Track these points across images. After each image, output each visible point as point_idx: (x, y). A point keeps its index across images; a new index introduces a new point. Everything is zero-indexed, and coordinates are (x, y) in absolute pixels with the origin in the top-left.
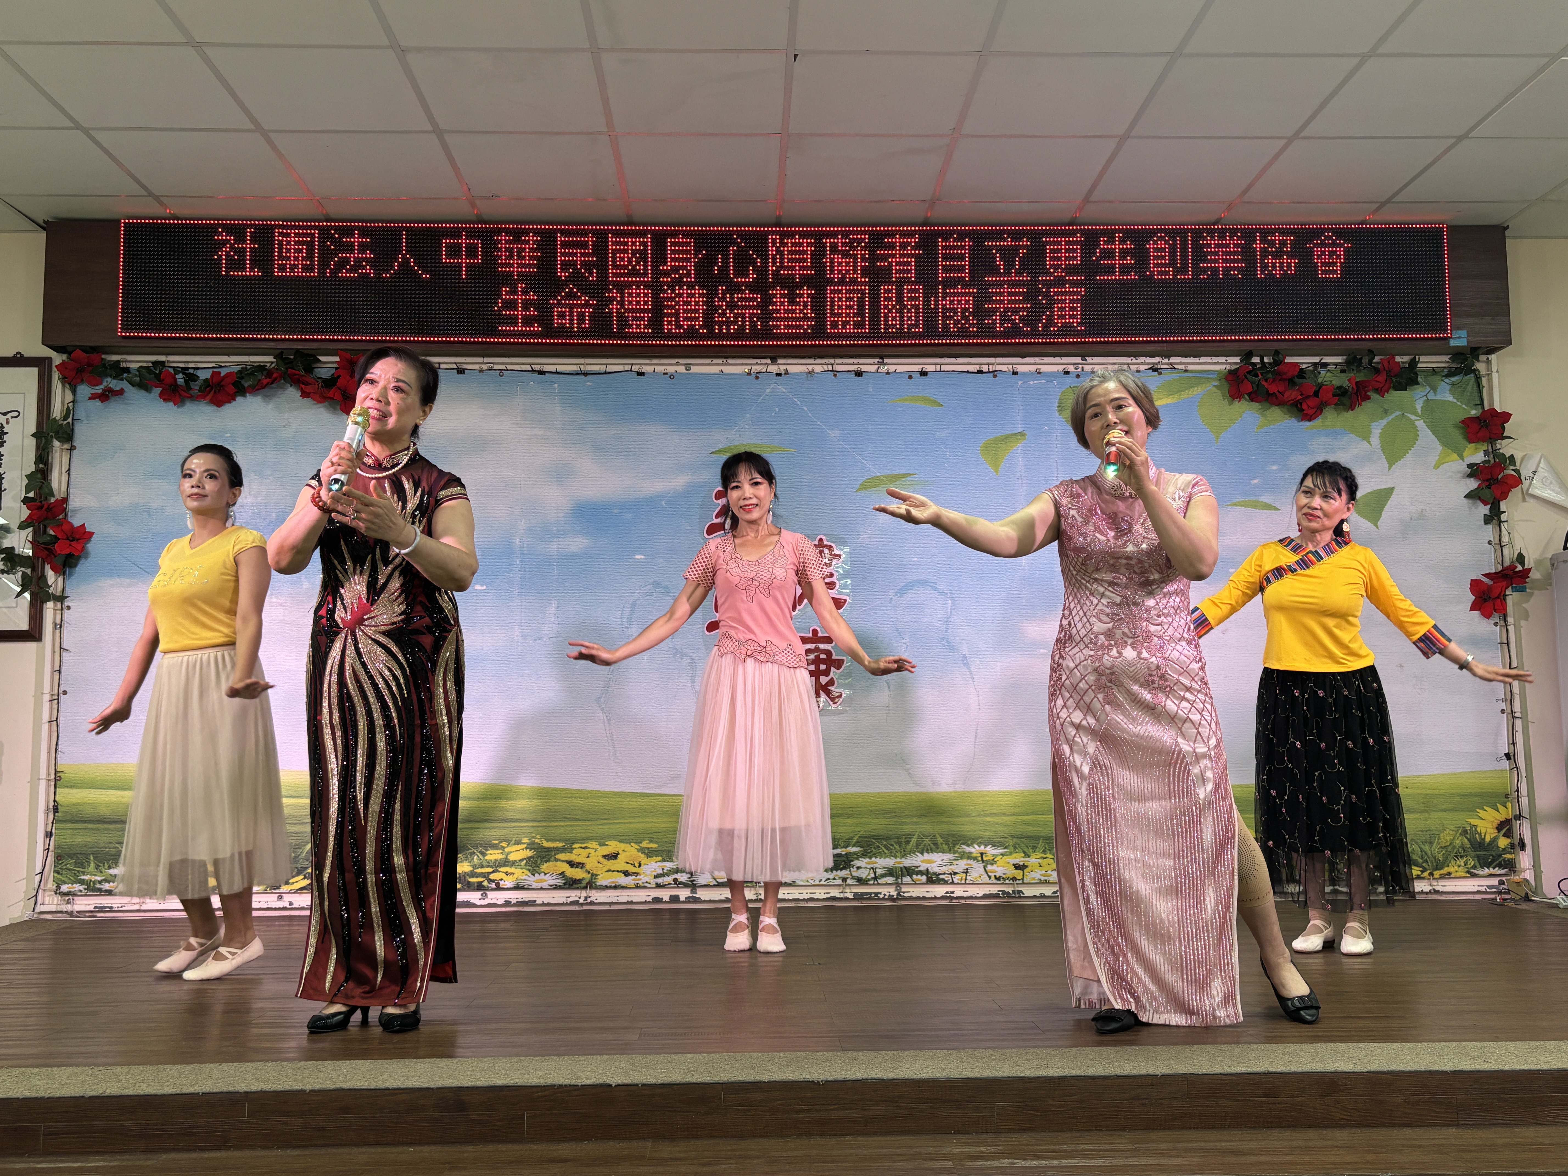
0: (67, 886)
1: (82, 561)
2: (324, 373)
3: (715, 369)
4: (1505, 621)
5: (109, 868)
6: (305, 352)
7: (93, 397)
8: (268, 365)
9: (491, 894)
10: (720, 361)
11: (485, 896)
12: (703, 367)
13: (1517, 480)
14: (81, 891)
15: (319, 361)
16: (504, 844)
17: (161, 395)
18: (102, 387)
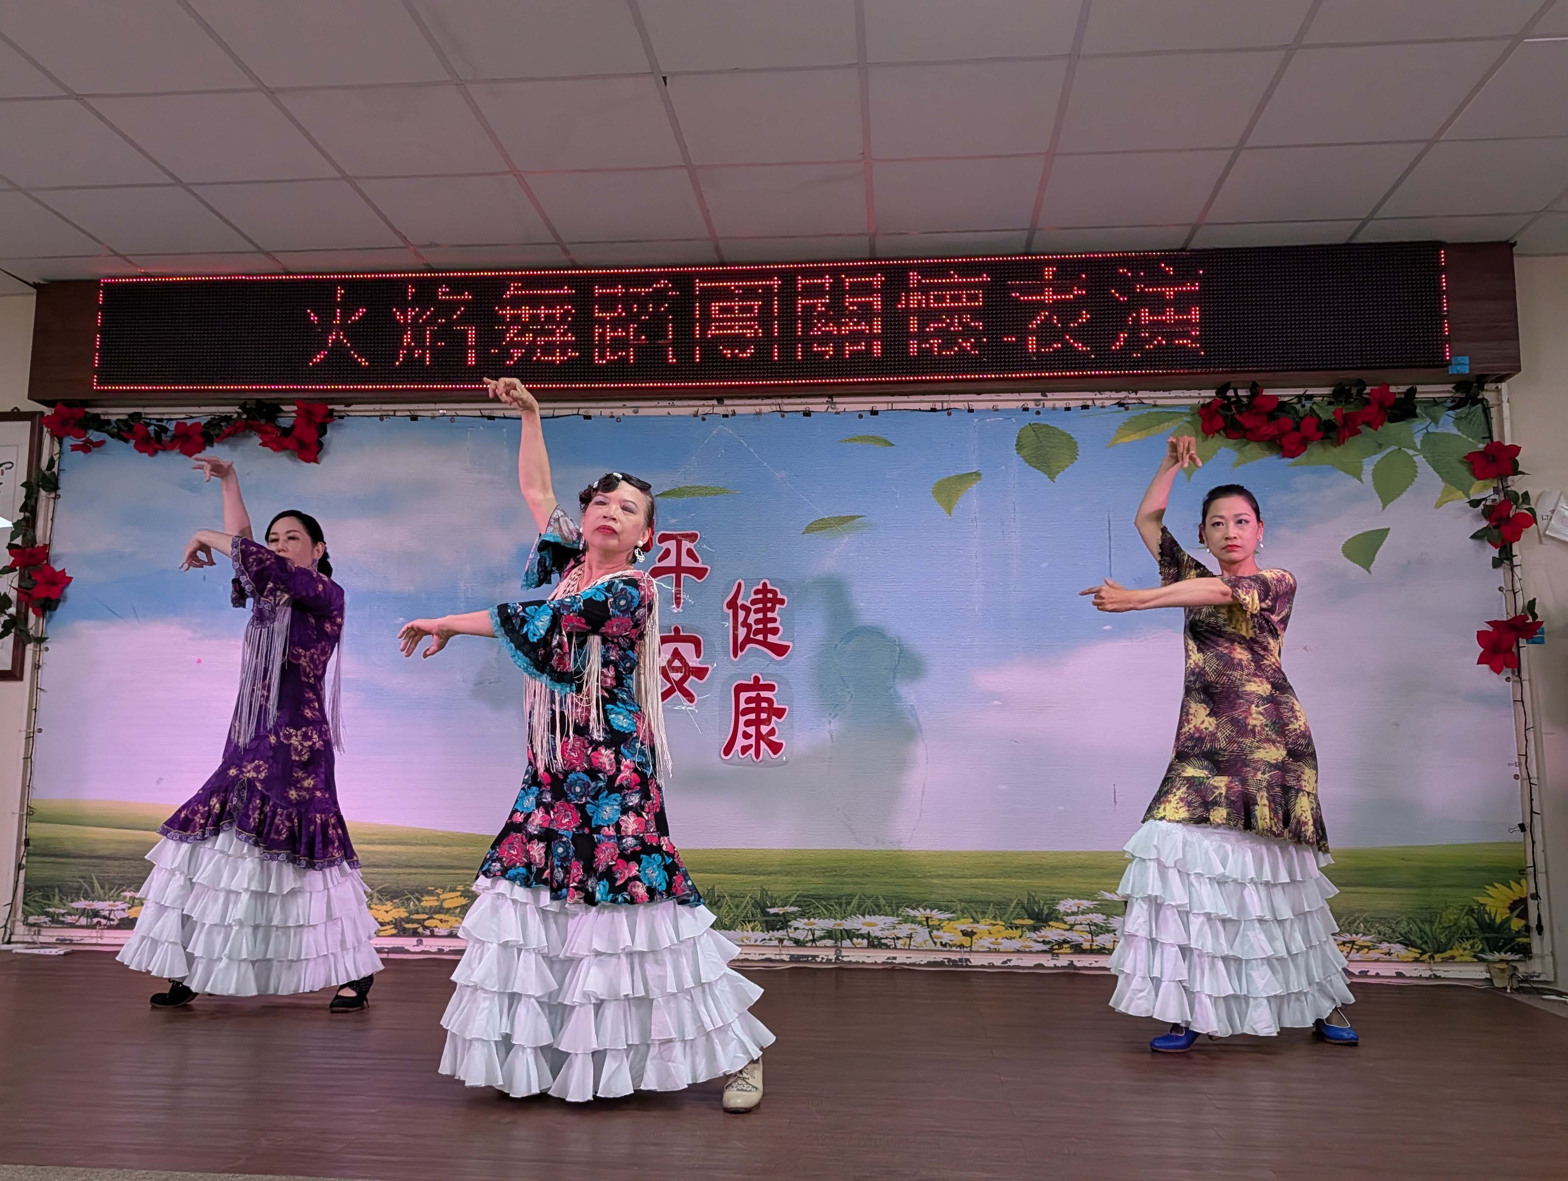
0: (34, 917)
1: (61, 605)
2: (285, 422)
3: (664, 412)
4: (1519, 676)
5: (72, 901)
6: (268, 402)
7: (75, 448)
8: (235, 416)
9: (426, 941)
10: (666, 403)
11: (420, 943)
12: (651, 410)
13: (1531, 519)
14: (45, 923)
15: (282, 411)
16: (439, 891)
17: (136, 446)
18: (84, 439)
